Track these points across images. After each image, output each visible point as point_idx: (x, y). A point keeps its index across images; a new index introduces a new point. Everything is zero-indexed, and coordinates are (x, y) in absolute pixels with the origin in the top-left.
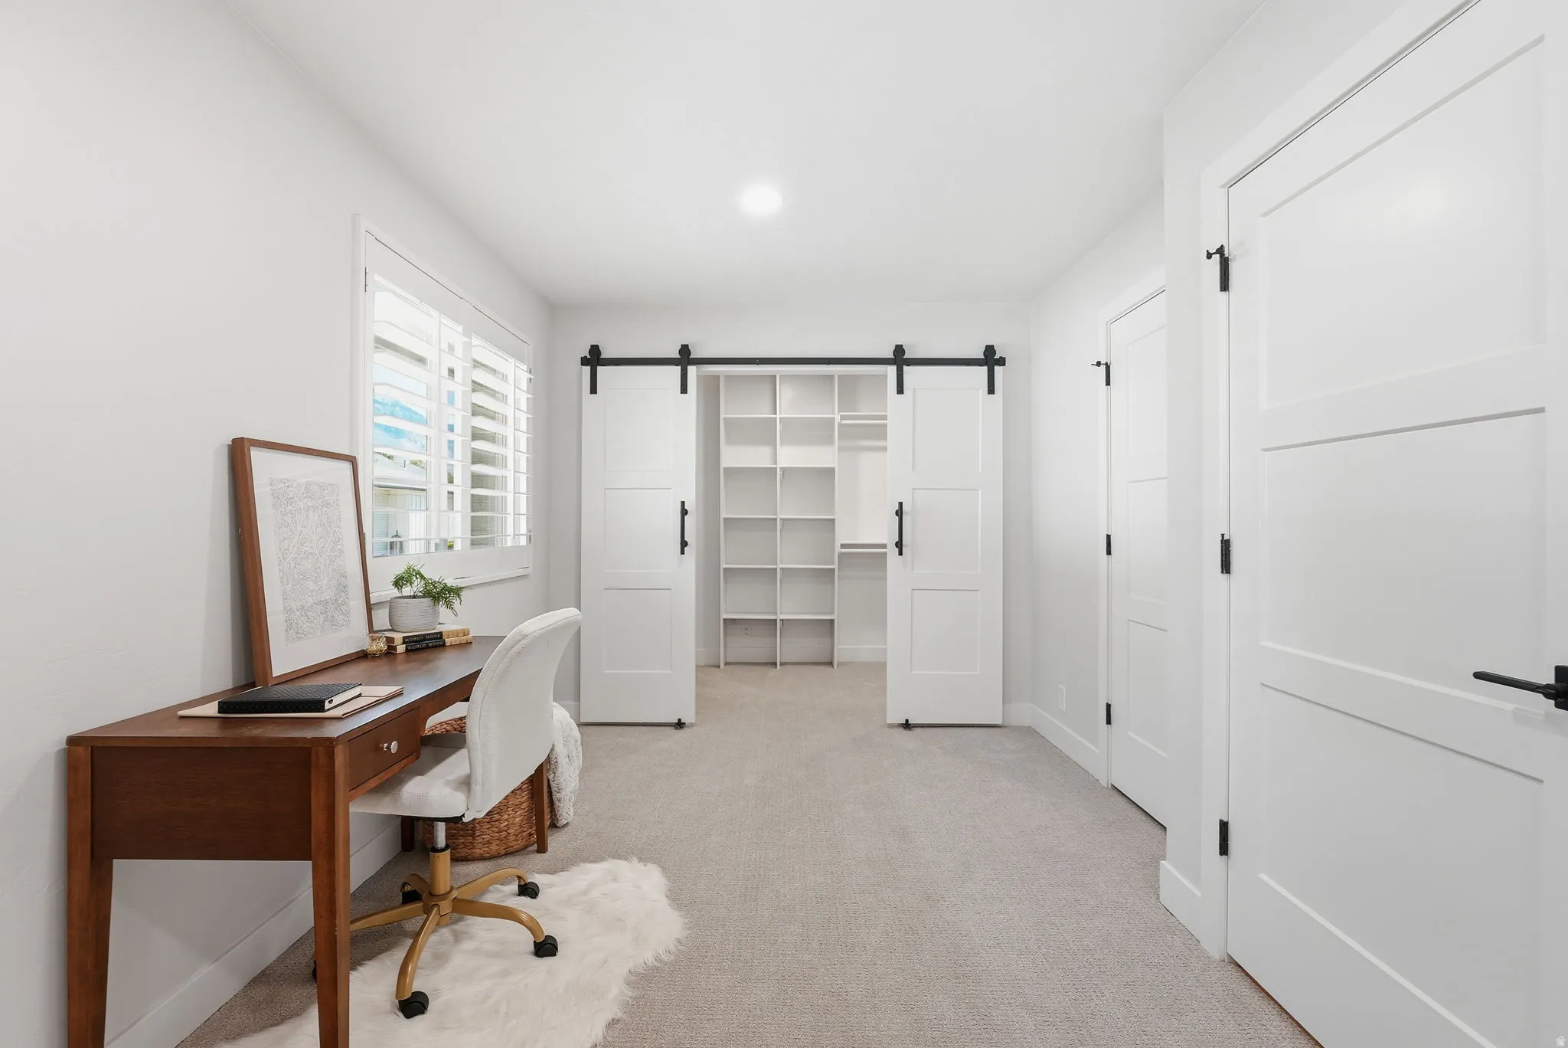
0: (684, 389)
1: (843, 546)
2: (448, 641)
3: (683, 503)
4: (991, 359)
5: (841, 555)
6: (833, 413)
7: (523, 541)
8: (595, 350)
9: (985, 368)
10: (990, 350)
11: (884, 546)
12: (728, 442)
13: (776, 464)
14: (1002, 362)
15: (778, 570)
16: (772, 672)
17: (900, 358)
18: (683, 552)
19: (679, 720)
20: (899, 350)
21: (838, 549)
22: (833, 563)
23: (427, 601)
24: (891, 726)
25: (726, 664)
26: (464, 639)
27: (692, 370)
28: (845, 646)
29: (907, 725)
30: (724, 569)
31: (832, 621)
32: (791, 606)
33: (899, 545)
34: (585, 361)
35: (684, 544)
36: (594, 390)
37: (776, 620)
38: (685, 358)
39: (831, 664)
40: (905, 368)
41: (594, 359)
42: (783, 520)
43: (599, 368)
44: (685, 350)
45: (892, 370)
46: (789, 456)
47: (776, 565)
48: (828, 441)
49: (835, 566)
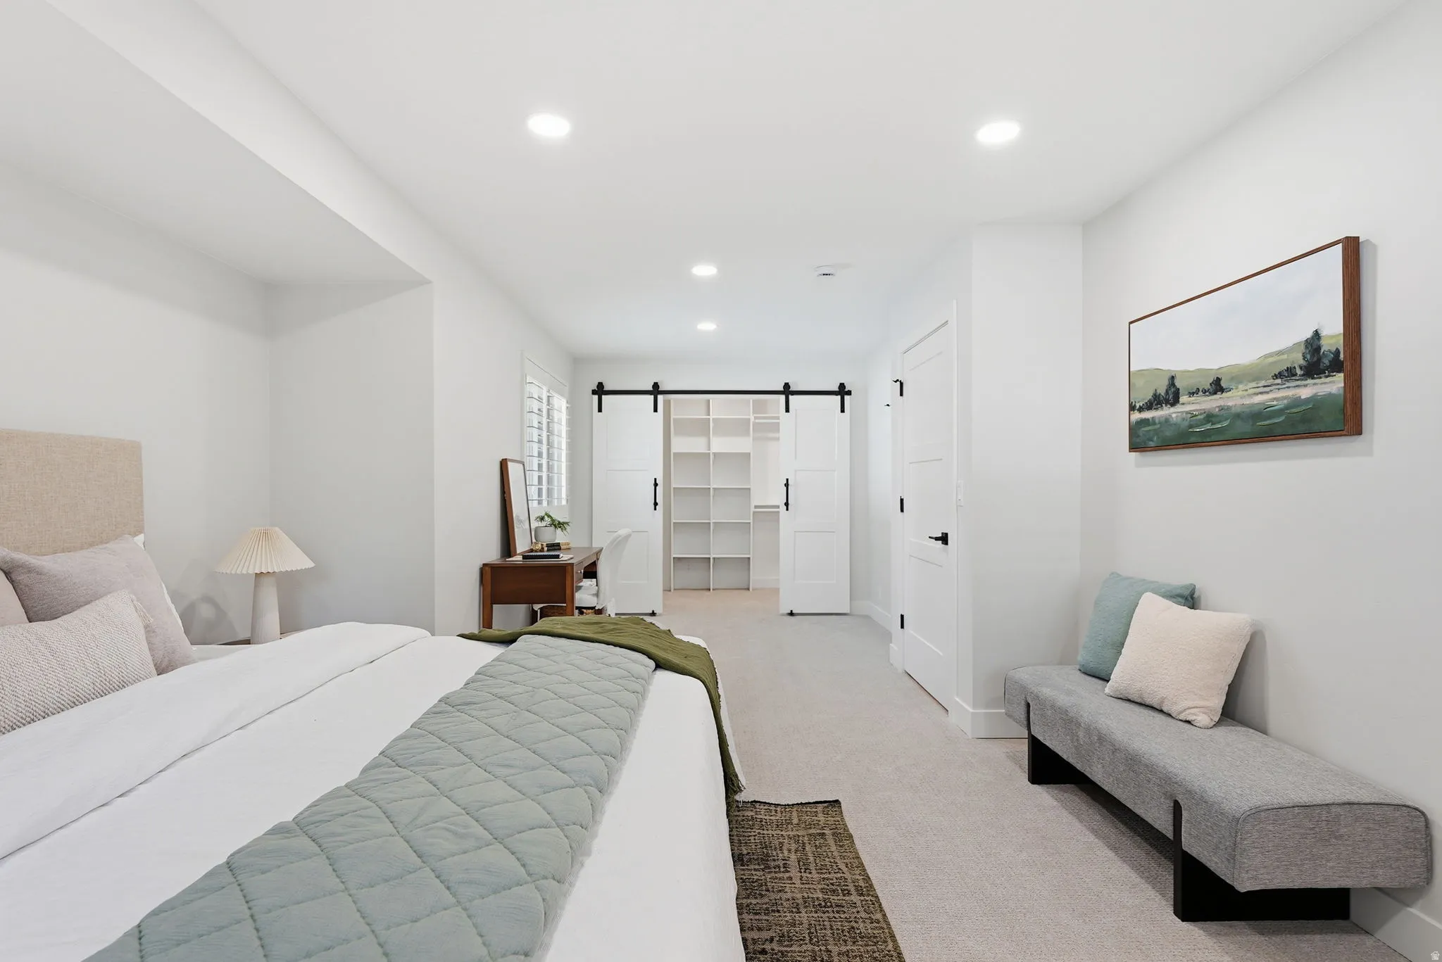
0: (656, 410)
1: (756, 507)
2: (562, 547)
3: (655, 479)
4: (842, 391)
5: (754, 512)
6: (749, 415)
7: (564, 502)
8: (600, 385)
9: (839, 397)
10: (842, 386)
11: (778, 507)
12: (676, 434)
13: (709, 450)
14: (849, 393)
15: (711, 524)
16: (707, 593)
17: (787, 391)
18: (655, 509)
19: (653, 611)
20: (787, 386)
21: (753, 509)
22: (750, 519)
23: (552, 528)
24: (783, 615)
25: (675, 589)
26: (568, 547)
27: (660, 397)
28: (757, 576)
29: (791, 614)
30: (674, 523)
31: (749, 558)
32: (719, 548)
33: (787, 504)
34: (594, 392)
35: (656, 504)
36: (600, 410)
37: (709, 558)
38: (656, 390)
39: (748, 589)
40: (790, 397)
41: (600, 391)
42: (714, 489)
43: (604, 397)
44: (656, 385)
45: (783, 397)
46: (719, 444)
47: (709, 520)
48: (747, 433)
49: (751, 521)
